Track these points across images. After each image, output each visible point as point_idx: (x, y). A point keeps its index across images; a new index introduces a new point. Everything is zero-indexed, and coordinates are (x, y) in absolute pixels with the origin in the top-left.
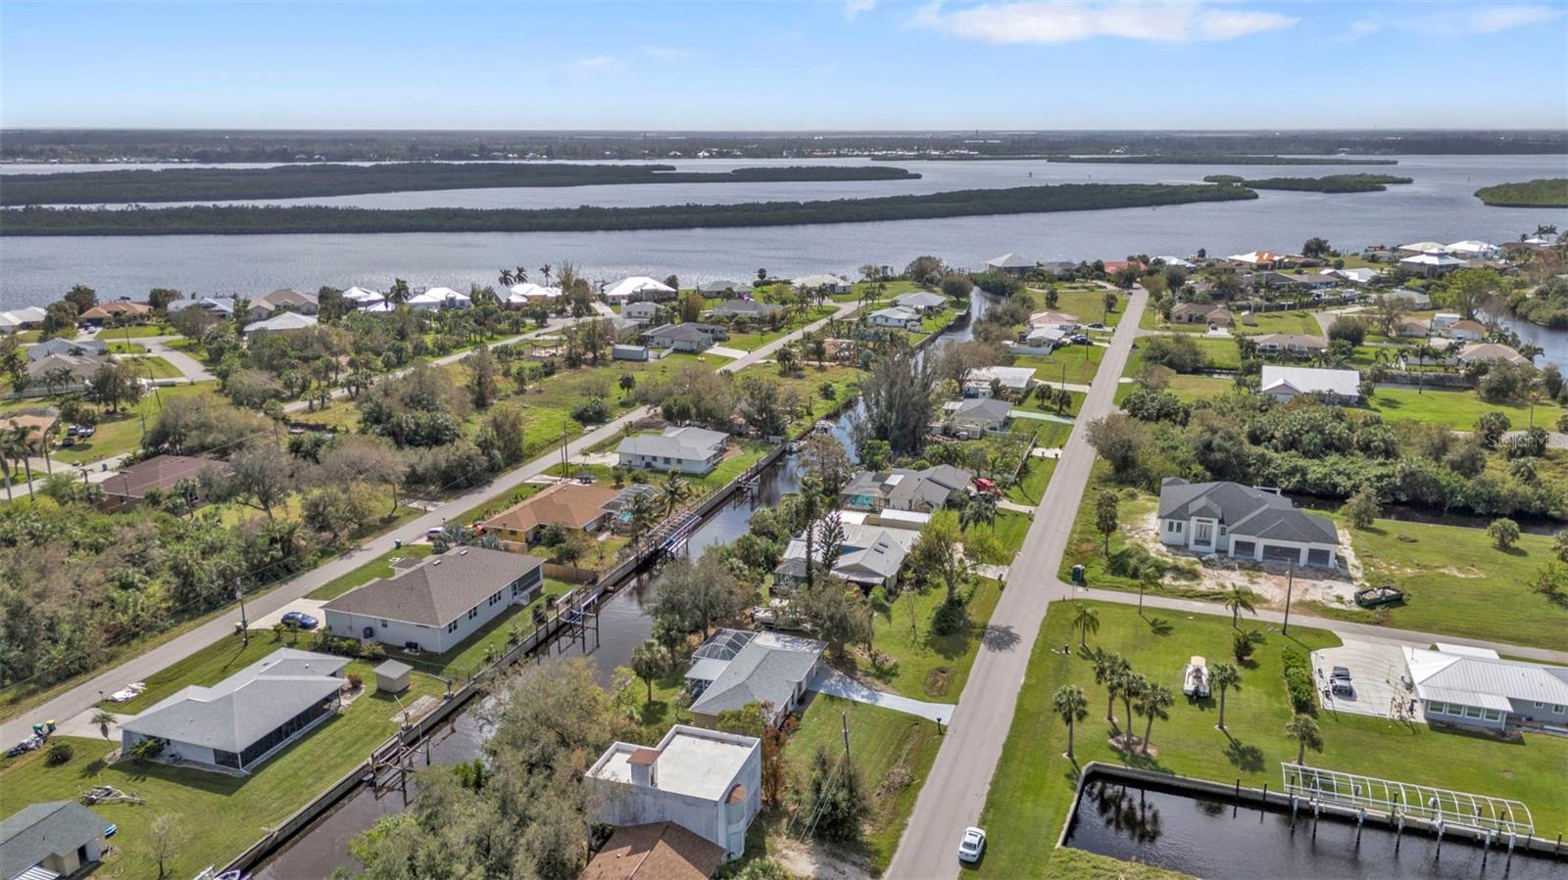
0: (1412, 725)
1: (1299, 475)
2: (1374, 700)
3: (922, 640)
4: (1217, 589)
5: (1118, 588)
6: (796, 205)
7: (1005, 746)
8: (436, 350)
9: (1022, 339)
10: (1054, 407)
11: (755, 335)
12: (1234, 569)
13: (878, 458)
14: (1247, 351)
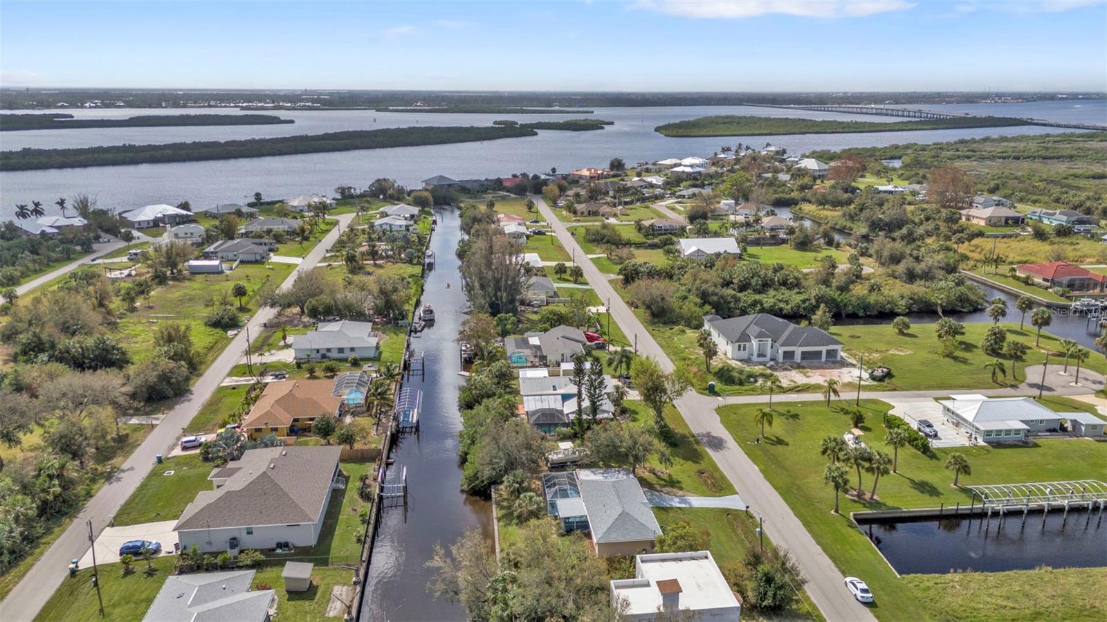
0: (982, 448)
3: (668, 453)
4: (793, 385)
5: (740, 394)
7: (797, 515)
9: (503, 233)
10: (572, 279)
12: (790, 370)
13: (509, 327)
14: (652, 231)
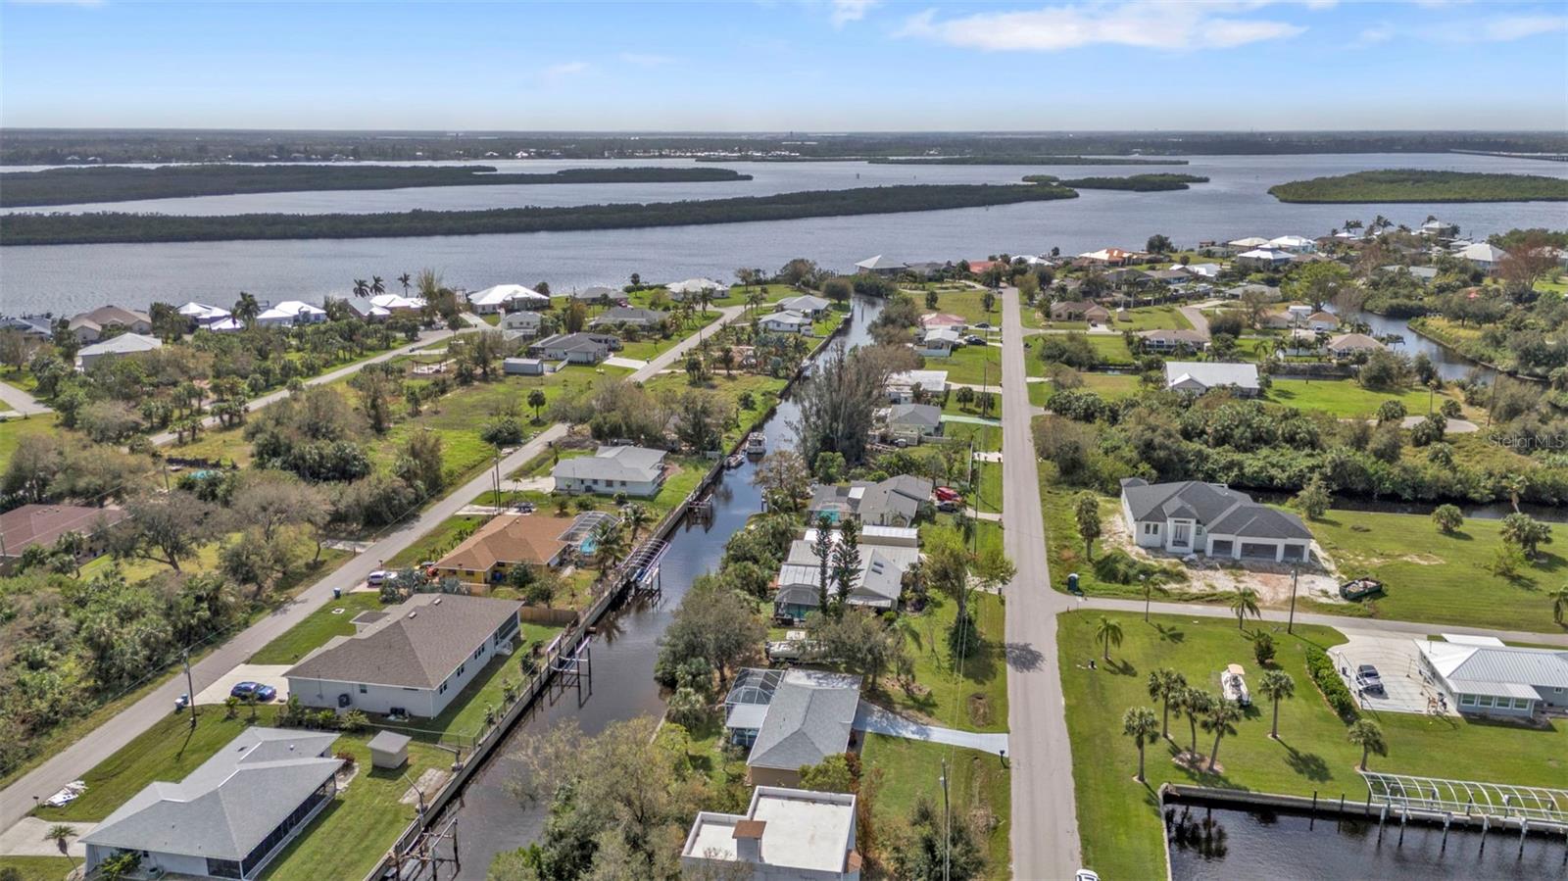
0: (1449, 720)
1: (1236, 469)
2: (1406, 697)
3: (946, 665)
4: (1208, 590)
5: (1115, 596)
6: (637, 207)
7: (1075, 775)
8: (305, 370)
9: (919, 341)
10: (977, 410)
11: (647, 344)
12: (1216, 569)
13: (833, 470)
14: (1139, 347)
